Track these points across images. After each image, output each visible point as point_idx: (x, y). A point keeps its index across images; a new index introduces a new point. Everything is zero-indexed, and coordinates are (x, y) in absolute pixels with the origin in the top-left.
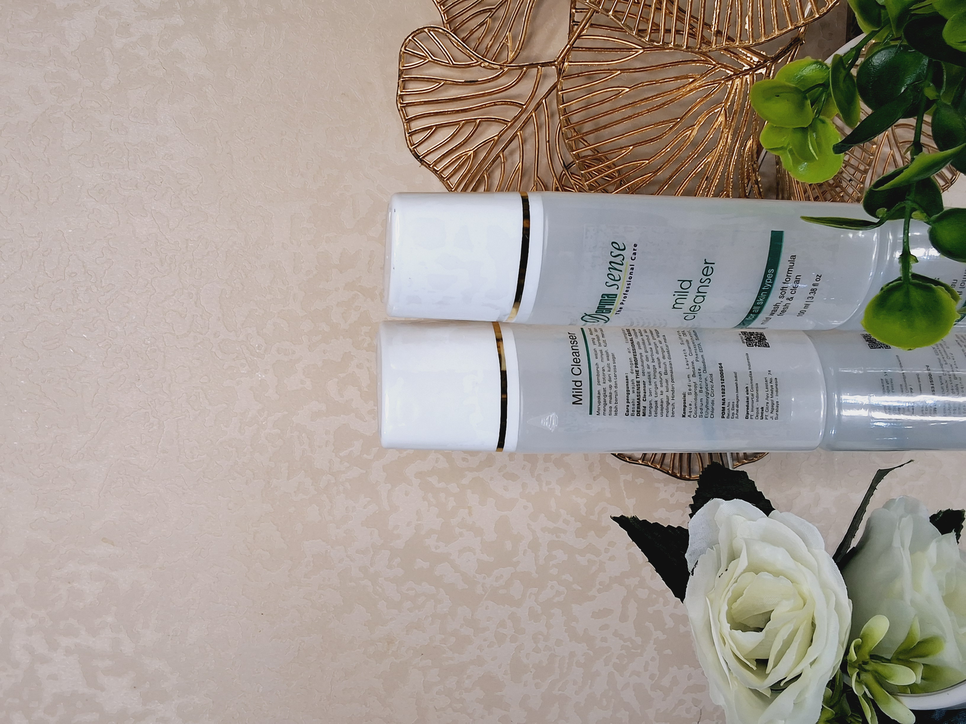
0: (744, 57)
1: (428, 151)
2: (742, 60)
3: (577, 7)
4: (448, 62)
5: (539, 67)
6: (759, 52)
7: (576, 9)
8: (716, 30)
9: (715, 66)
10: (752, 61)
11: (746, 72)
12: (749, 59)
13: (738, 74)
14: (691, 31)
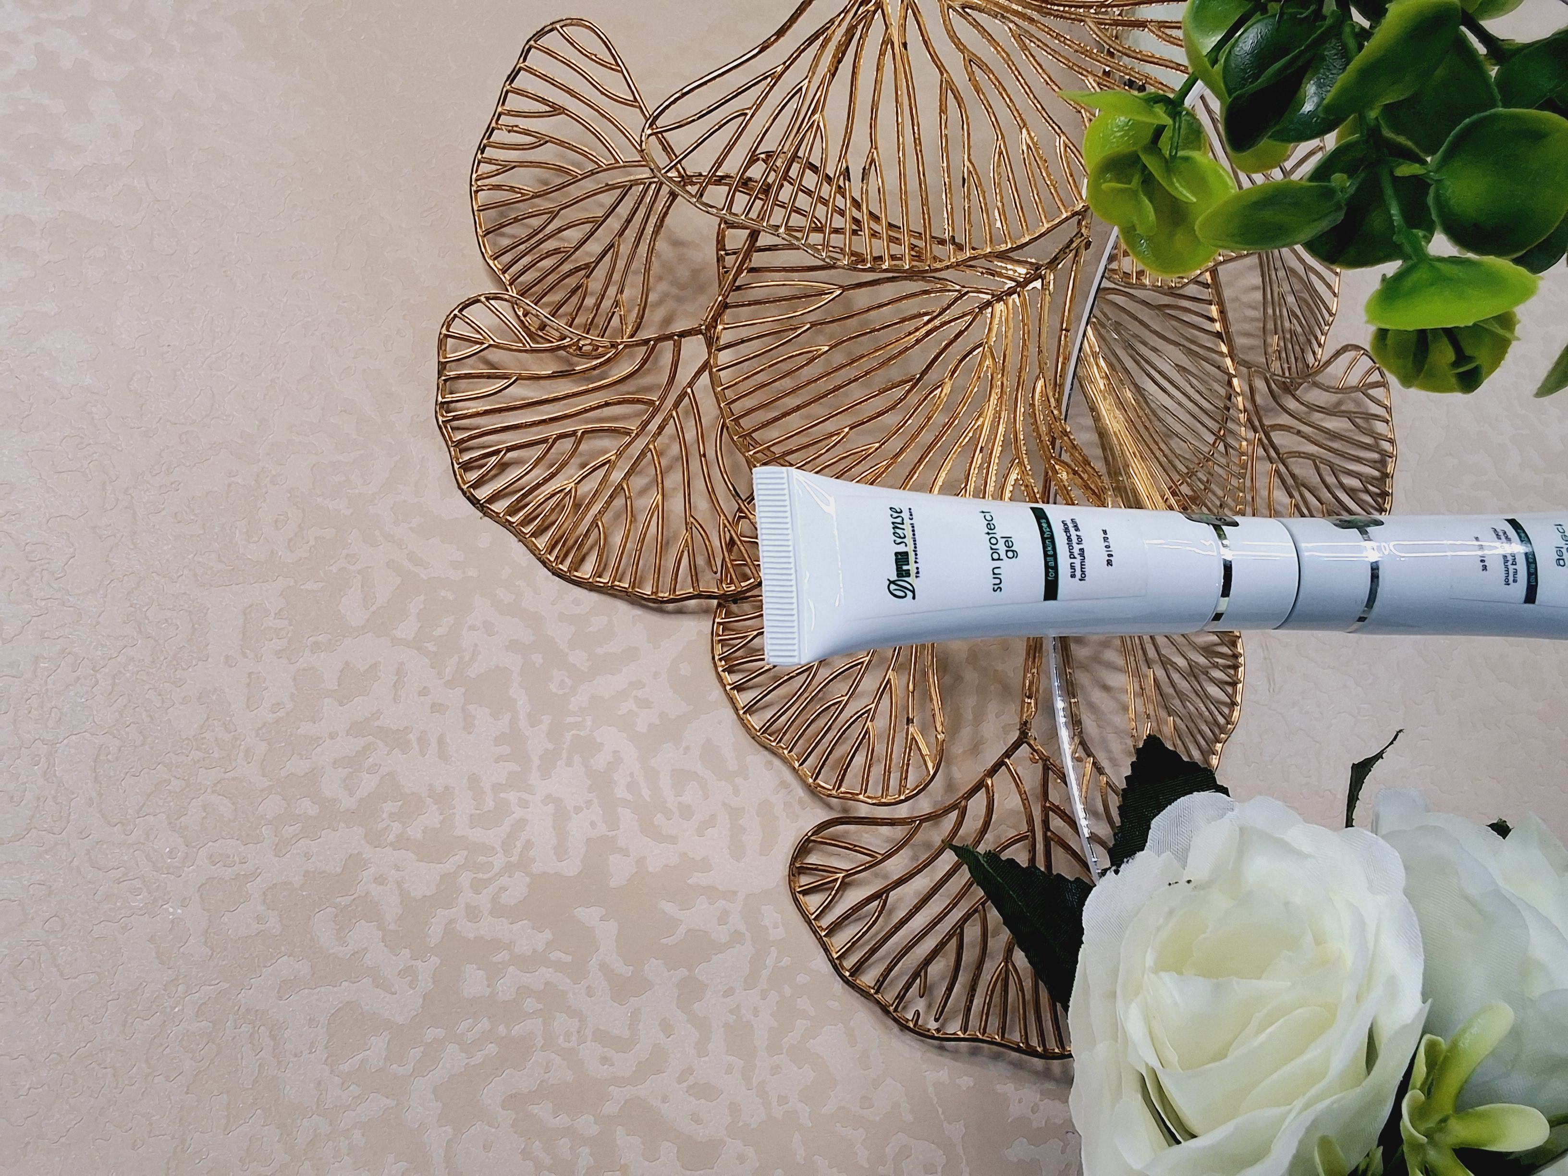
1: (494, 490)
2: (1000, 275)
4: (521, 345)
5: (676, 338)
6: (1024, 258)
7: (725, 250)
9: (960, 291)
10: (1017, 274)
11: (1010, 292)
12: (1011, 273)
13: (1000, 296)
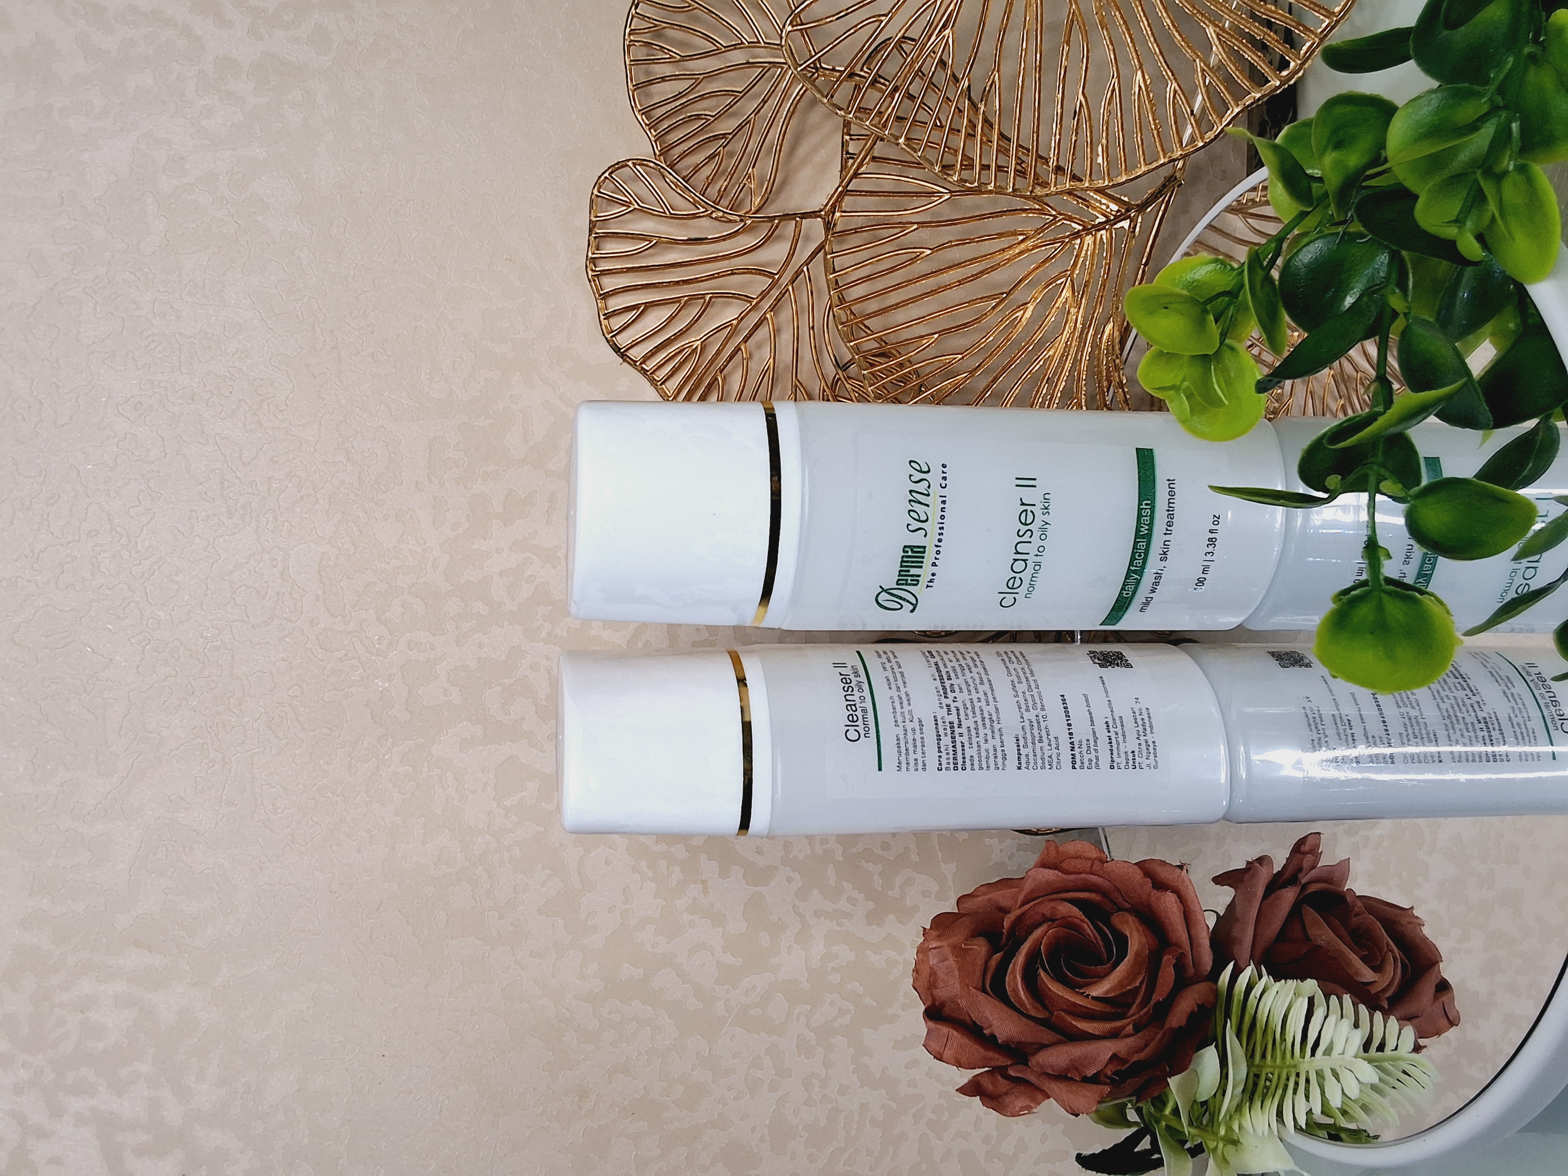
0: (1098, 204)
1: (633, 341)
2: (1094, 208)
3: (851, 133)
4: (662, 211)
5: (798, 219)
6: (1118, 196)
7: (850, 135)
8: (1055, 164)
9: (1055, 217)
10: (1108, 210)
11: (1100, 227)
12: (1104, 207)
13: (1090, 229)
14: (1019, 167)
